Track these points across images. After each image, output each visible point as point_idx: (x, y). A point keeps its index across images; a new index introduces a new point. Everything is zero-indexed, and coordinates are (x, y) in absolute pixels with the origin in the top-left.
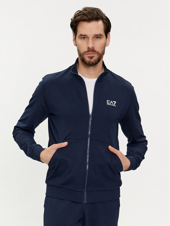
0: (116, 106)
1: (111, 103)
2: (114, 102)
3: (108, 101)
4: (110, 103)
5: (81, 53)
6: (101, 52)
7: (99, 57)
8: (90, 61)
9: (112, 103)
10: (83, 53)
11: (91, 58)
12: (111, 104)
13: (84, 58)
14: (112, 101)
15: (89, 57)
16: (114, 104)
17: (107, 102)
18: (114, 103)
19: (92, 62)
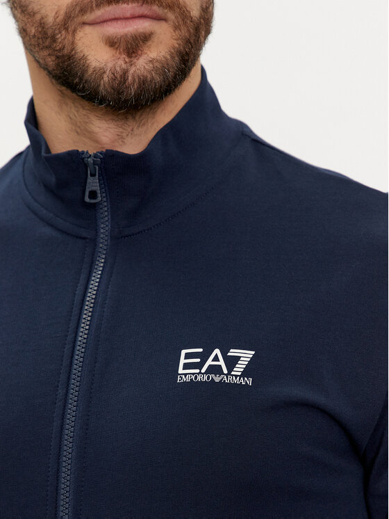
0: (250, 382)
1: (209, 362)
2: (233, 352)
3: (188, 356)
4: (199, 366)
5: (50, 20)
6: (195, 12)
7: (188, 41)
8: (125, 72)
9: (222, 363)
10: (68, 17)
11: (132, 46)
12: (215, 370)
13: (70, 57)
14: (217, 351)
15: (112, 43)
16: (239, 369)
17: (183, 361)
18: (232, 362)
19: (143, 82)
